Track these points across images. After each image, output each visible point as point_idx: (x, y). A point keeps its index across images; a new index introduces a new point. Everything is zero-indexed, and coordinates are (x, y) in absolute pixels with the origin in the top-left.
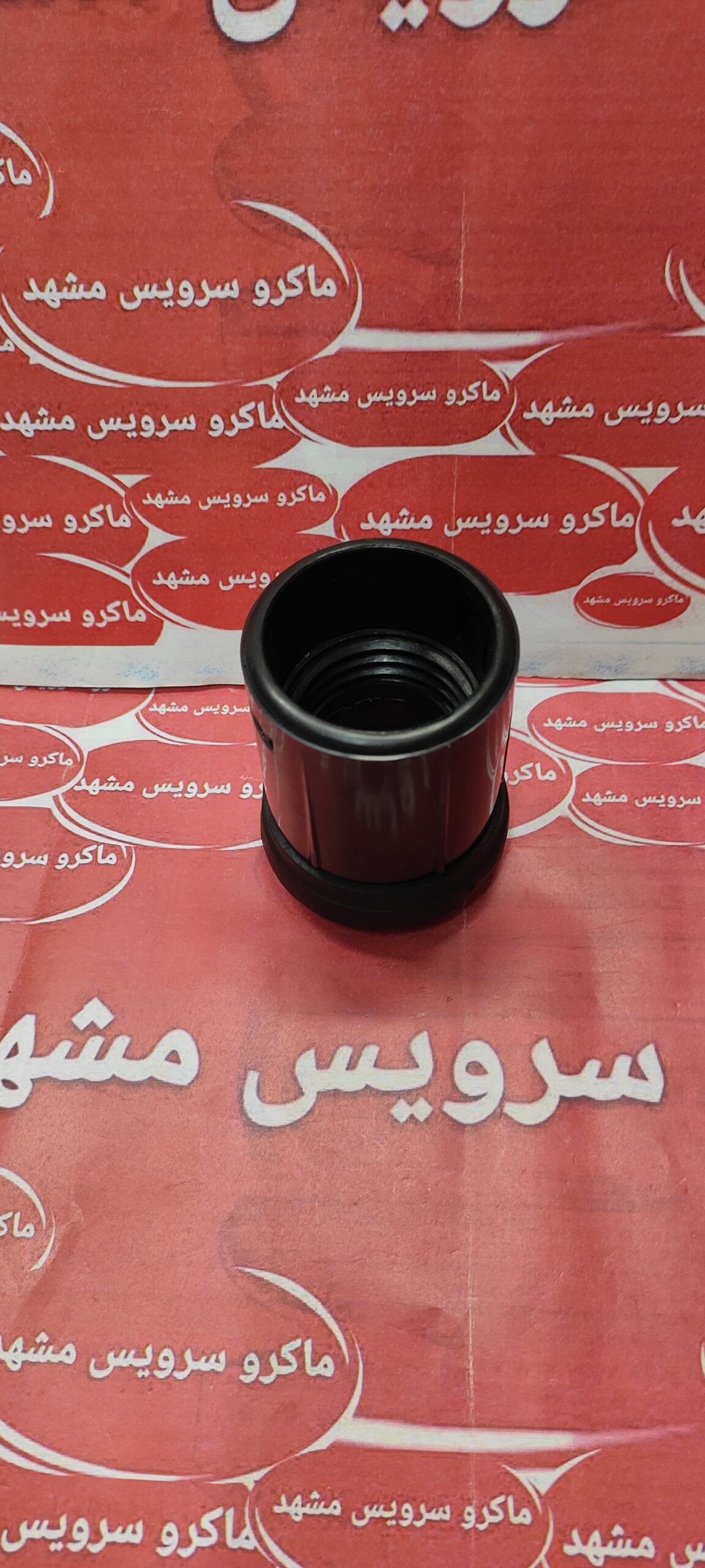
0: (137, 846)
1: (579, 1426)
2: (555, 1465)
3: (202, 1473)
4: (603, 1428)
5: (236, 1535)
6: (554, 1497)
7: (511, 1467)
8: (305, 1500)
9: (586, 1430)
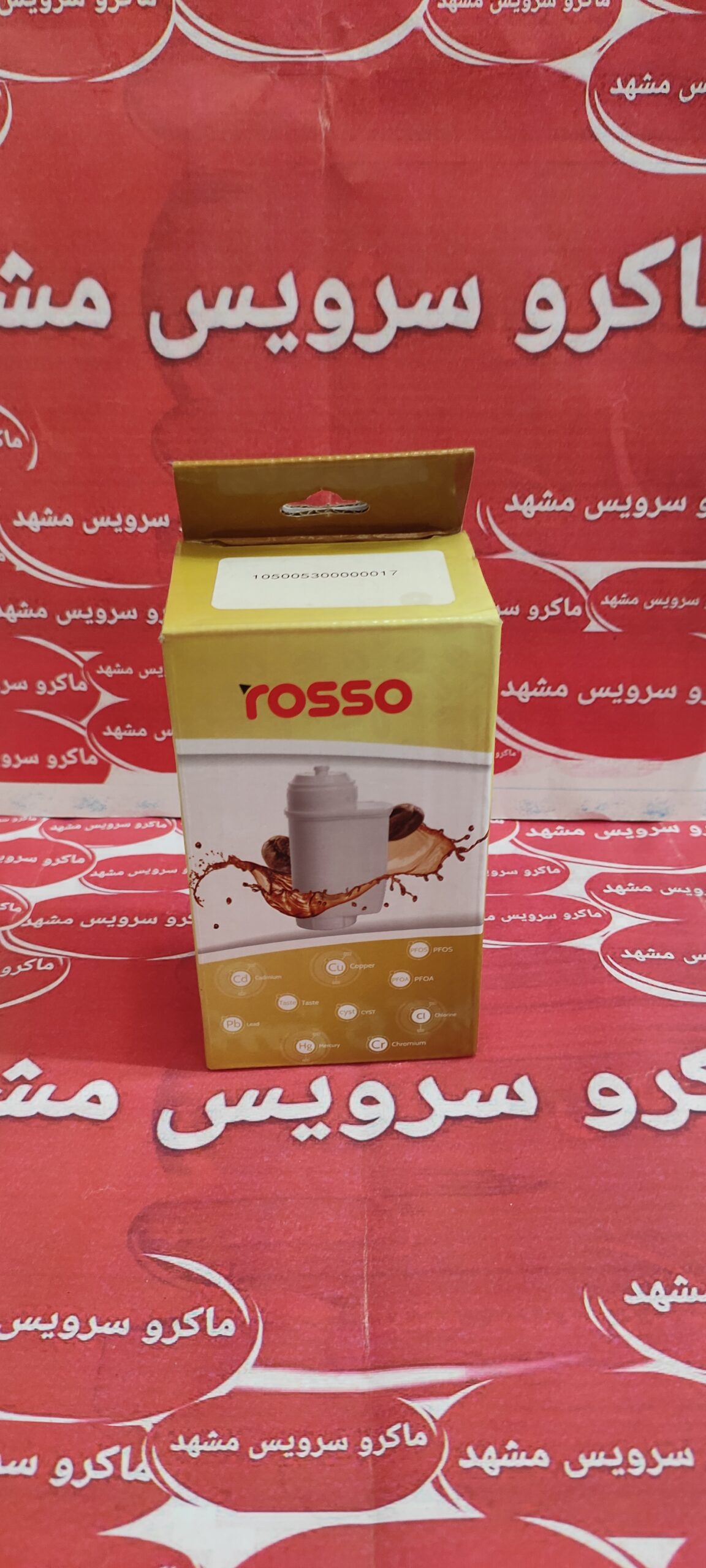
0: (72, 958)
1: (471, 1360)
2: (448, 1394)
3: (101, 1416)
4: (494, 1362)
5: (132, 1469)
6: (449, 1421)
7: (406, 1399)
8: (204, 1439)
9: (477, 1364)
